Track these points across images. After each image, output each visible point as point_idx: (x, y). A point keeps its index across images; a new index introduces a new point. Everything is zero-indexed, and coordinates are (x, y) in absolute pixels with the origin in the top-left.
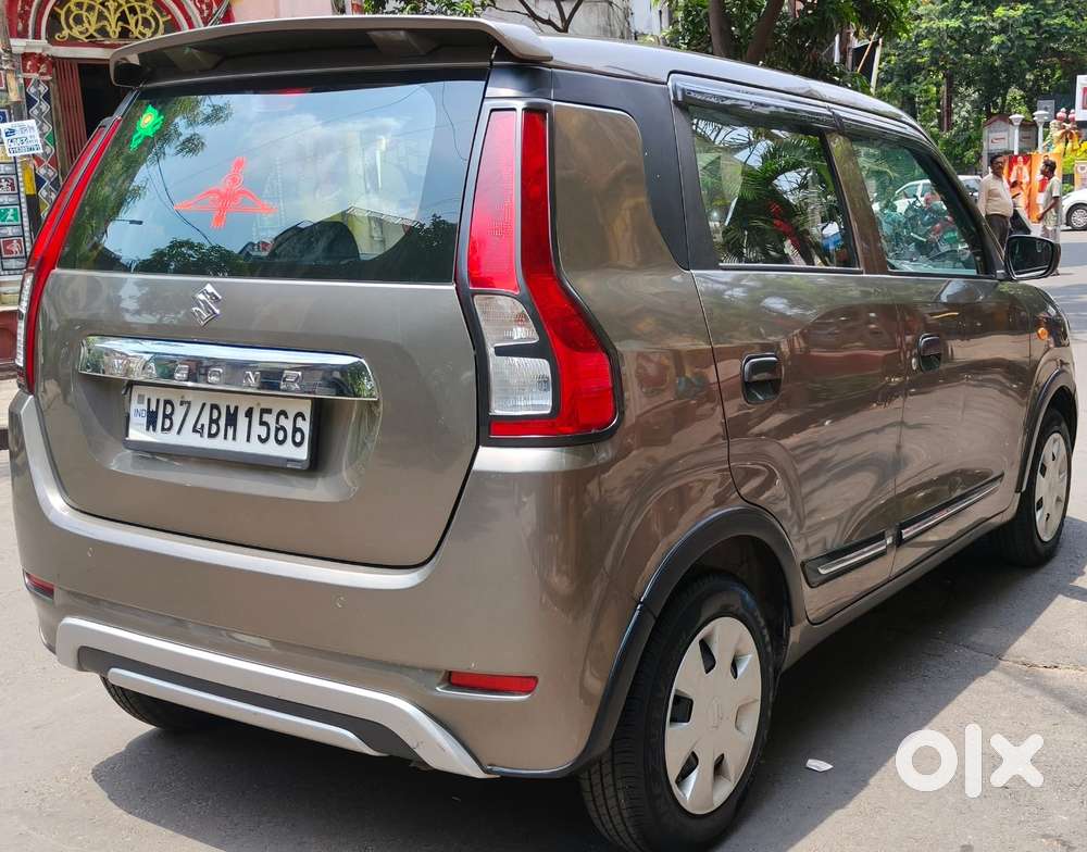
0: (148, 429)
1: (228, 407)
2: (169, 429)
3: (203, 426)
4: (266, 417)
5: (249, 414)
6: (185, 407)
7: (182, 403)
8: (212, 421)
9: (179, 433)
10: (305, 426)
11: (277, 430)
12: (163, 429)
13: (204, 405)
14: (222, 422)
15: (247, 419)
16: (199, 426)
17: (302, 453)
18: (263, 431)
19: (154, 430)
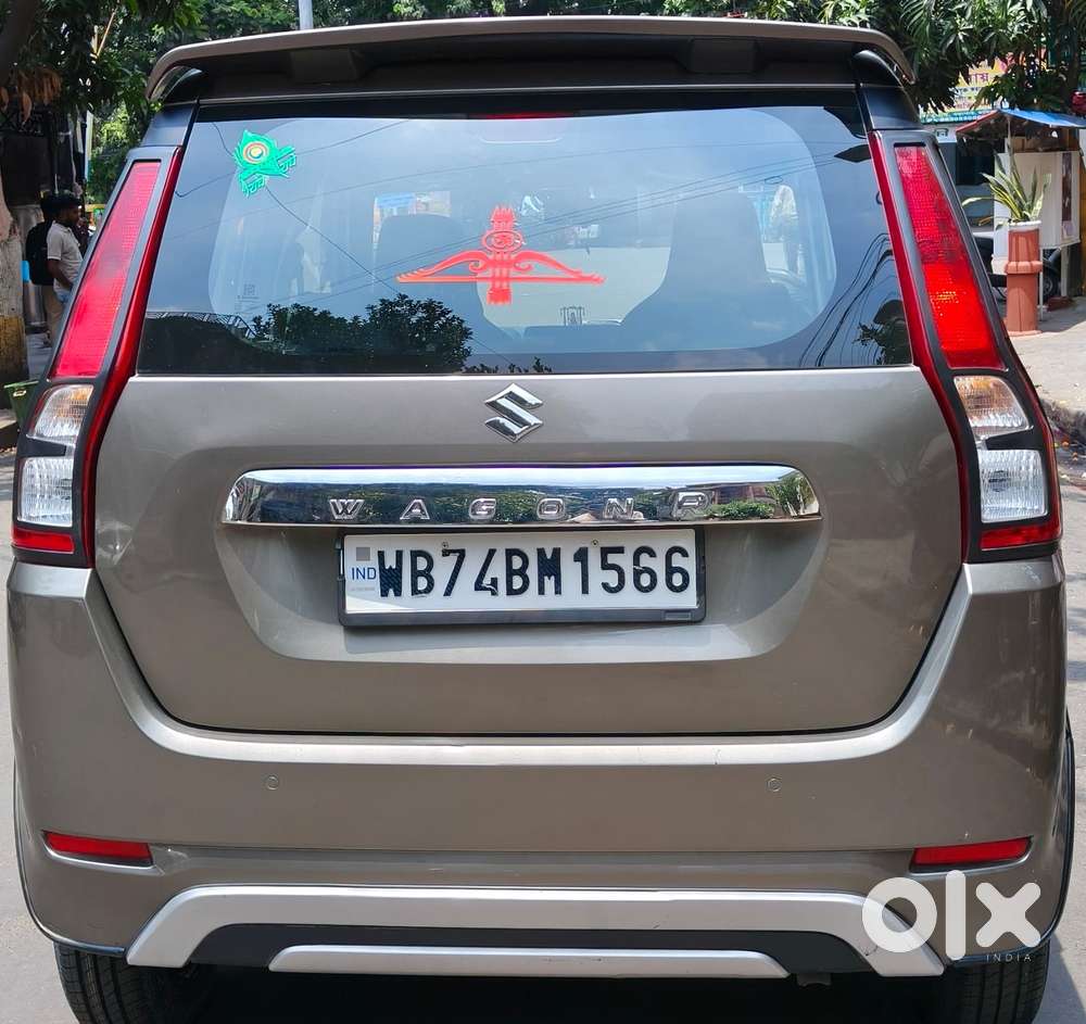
0: (384, 593)
1: (541, 552)
2: (429, 590)
3: (494, 582)
4: (612, 559)
5: (582, 556)
6: (453, 559)
7: (446, 553)
8: (510, 573)
9: (448, 592)
10: (689, 564)
11: (637, 574)
12: (415, 591)
13: (491, 553)
14: (533, 572)
15: (579, 564)
16: (487, 581)
17: (688, 599)
18: (612, 578)
19: (398, 593)
